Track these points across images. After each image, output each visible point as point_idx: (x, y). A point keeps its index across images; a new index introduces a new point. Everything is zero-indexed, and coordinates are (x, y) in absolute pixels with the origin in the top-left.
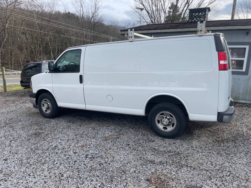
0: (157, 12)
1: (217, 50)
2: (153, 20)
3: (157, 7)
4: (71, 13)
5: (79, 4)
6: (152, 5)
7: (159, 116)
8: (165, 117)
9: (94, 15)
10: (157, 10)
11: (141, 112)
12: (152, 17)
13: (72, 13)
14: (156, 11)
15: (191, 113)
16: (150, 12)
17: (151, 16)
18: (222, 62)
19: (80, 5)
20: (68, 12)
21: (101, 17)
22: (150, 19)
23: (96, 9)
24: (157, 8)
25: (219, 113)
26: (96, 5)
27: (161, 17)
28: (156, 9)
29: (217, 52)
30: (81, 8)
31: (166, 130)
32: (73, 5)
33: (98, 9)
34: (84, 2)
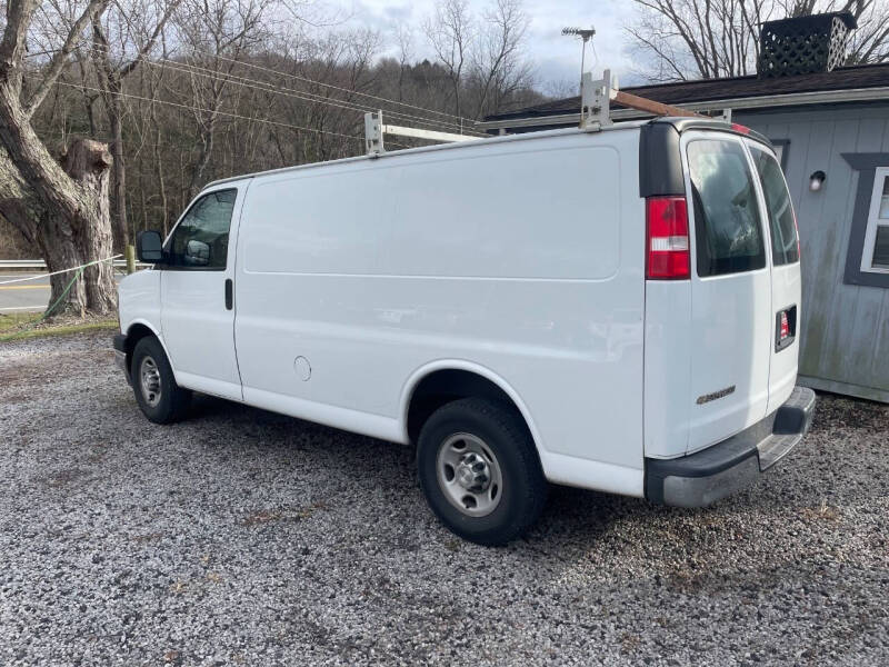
0: (727, 38)
1: (646, 191)
2: (710, 69)
3: (731, 19)
4: (432, 63)
5: (451, 31)
6: (707, 17)
7: (449, 452)
8: (468, 455)
9: (499, 67)
10: (730, 32)
11: (392, 427)
12: (706, 62)
13: (435, 65)
14: (724, 39)
15: (549, 451)
16: (699, 39)
17: (705, 58)
18: (661, 244)
19: (453, 34)
20: (422, 61)
21: (524, 72)
22: (701, 67)
23: (508, 42)
24: (732, 26)
25: (648, 461)
26: (507, 30)
27: (744, 57)
28: (725, 28)
29: (643, 199)
30: (457, 44)
31: (471, 509)
32: (430, 34)
33: (513, 44)
34: (467, 23)
